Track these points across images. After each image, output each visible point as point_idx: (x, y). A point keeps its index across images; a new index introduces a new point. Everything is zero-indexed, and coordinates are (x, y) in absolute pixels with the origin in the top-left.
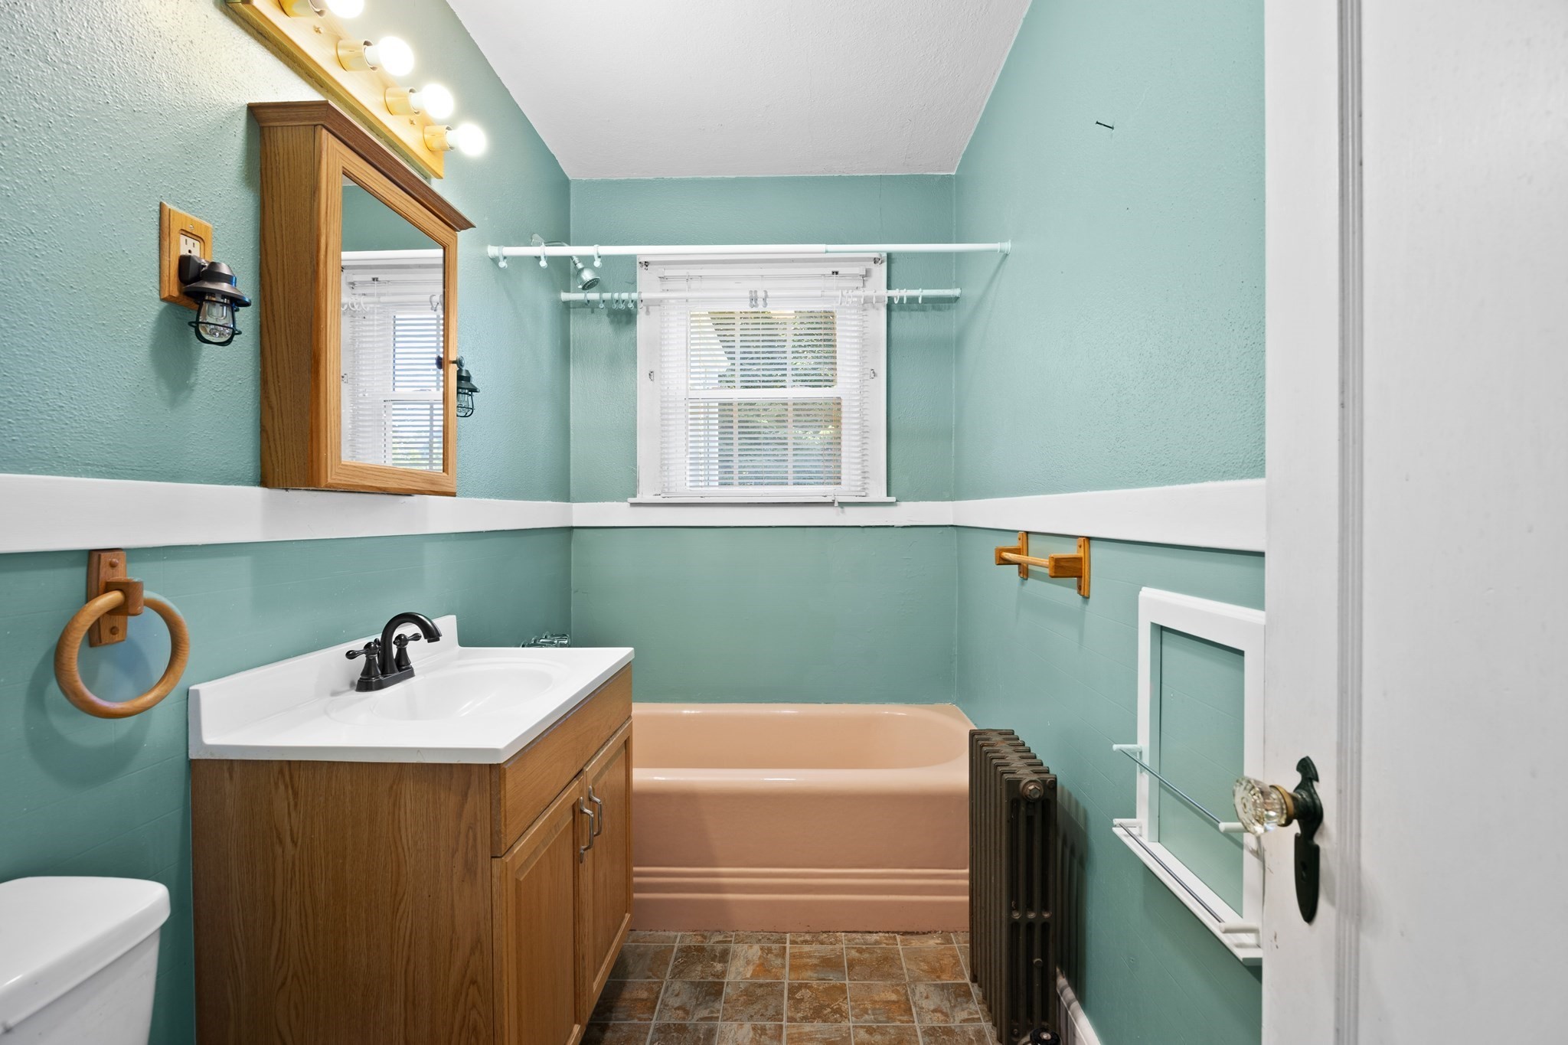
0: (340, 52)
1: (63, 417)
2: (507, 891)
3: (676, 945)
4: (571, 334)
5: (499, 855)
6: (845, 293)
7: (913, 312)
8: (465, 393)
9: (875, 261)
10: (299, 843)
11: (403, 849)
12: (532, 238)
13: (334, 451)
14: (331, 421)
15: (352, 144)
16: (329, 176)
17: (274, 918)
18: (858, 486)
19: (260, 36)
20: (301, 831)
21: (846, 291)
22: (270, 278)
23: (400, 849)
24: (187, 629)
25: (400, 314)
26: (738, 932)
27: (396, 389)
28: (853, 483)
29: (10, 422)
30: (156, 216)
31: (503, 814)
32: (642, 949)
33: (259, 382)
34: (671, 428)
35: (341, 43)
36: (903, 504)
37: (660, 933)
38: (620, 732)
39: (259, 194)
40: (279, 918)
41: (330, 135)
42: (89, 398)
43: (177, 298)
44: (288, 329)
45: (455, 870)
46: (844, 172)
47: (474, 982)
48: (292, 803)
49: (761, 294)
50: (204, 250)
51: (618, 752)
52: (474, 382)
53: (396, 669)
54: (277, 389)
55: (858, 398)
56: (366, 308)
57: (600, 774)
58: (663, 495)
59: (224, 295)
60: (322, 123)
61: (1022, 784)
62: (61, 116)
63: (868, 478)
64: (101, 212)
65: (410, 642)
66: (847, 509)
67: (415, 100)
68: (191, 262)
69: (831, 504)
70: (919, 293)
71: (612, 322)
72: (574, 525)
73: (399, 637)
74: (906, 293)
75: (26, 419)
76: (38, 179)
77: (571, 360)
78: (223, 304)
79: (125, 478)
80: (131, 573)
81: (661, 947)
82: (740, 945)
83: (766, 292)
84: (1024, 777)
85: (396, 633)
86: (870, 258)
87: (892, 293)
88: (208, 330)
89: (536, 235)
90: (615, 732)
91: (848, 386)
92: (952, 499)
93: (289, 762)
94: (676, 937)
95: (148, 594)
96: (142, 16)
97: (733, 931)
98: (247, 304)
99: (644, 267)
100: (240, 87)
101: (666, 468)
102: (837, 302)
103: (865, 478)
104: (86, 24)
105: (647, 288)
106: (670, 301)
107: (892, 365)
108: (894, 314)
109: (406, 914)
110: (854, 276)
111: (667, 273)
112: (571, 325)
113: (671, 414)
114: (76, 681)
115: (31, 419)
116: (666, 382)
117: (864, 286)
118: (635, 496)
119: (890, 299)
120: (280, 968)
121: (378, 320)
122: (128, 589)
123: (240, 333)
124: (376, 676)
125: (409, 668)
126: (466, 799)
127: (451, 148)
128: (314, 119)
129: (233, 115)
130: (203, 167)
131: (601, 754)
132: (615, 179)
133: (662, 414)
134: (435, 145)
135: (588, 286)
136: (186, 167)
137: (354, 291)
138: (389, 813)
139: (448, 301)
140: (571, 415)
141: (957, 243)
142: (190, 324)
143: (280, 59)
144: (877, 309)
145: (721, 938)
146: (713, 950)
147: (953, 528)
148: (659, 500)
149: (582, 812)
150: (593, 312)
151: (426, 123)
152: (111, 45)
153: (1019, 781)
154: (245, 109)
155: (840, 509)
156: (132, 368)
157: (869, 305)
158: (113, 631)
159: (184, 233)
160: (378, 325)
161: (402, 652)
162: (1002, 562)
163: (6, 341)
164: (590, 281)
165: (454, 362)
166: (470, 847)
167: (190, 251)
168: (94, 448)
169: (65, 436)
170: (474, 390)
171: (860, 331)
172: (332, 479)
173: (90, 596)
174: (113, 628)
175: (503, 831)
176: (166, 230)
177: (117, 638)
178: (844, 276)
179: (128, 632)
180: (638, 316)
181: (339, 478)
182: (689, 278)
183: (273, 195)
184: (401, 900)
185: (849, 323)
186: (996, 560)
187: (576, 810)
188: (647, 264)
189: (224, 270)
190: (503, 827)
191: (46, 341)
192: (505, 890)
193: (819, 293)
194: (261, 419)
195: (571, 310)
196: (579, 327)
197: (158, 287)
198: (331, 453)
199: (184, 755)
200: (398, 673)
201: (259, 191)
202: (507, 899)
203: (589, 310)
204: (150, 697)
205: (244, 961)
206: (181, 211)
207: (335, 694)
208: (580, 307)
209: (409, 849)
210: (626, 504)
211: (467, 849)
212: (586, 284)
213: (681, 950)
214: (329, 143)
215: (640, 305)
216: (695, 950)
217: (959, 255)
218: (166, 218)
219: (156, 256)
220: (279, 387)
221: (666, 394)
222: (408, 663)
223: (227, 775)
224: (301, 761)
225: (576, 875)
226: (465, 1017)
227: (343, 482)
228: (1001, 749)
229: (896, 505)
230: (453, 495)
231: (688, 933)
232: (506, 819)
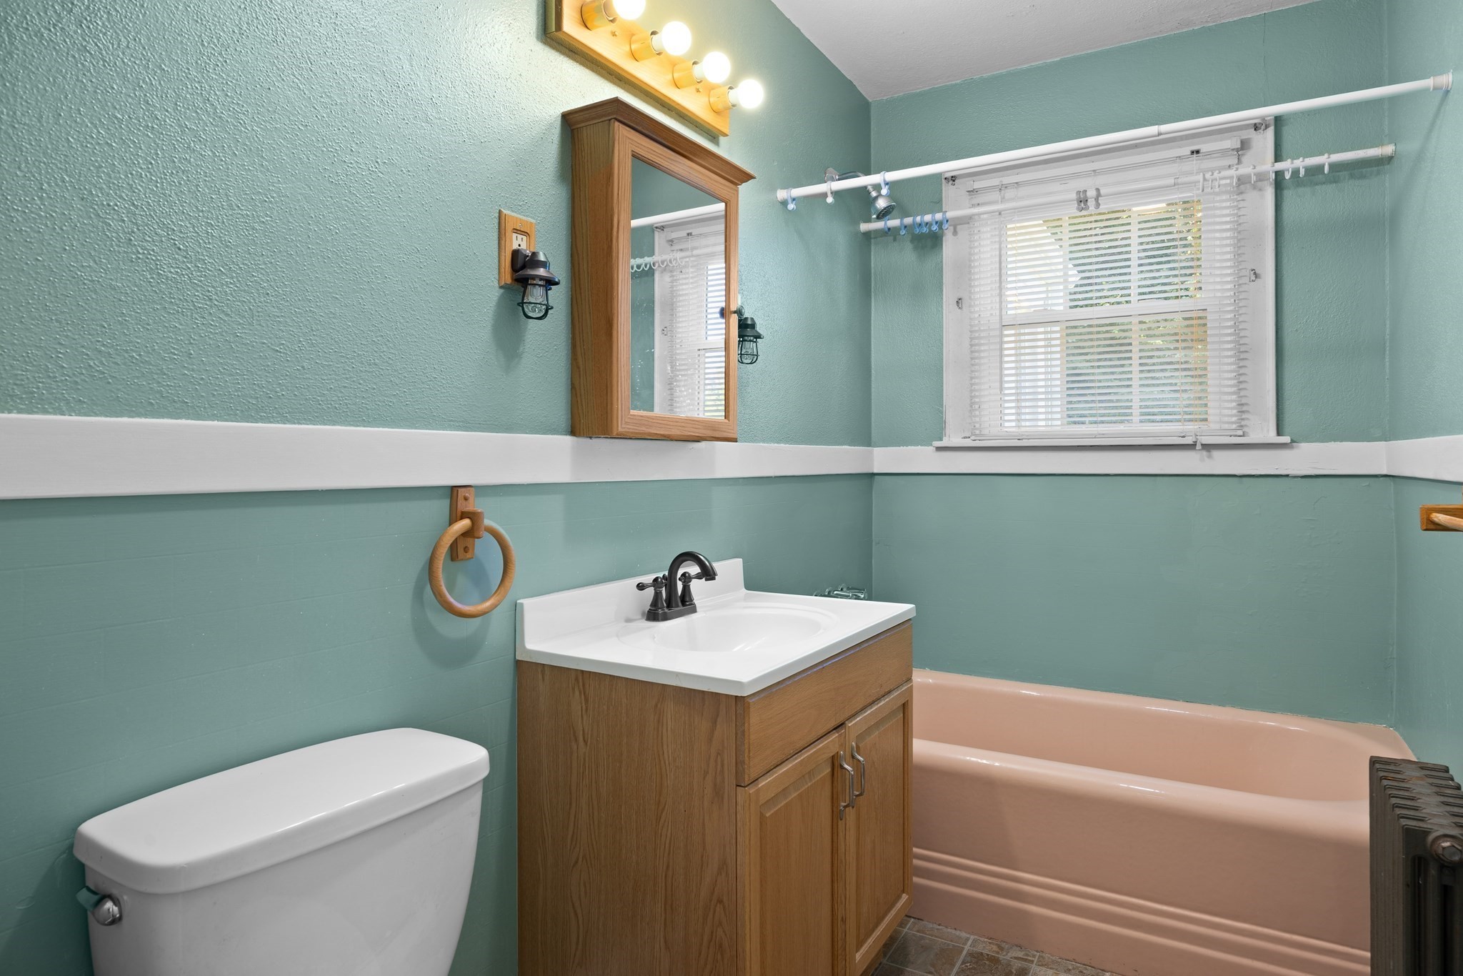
0: (633, 47)
1: (436, 386)
2: (750, 821)
3: (967, 948)
4: (872, 265)
5: (742, 785)
6: (1208, 176)
7: (1318, 187)
8: (750, 341)
9: (1256, 127)
10: (589, 743)
11: (665, 763)
12: (825, 173)
13: (624, 403)
14: (621, 377)
15: (640, 128)
16: (620, 161)
17: (571, 804)
18: (1233, 423)
19: (571, 53)
20: (590, 732)
21: (1210, 173)
22: (578, 257)
23: (662, 762)
24: (513, 552)
25: (710, 264)
26: (1044, 955)
27: (709, 338)
28: (1226, 419)
29: (405, 392)
30: (497, 221)
31: (746, 746)
32: (927, 941)
33: (570, 346)
34: (982, 361)
35: (634, 38)
36: (1304, 446)
37: (949, 930)
38: (895, 694)
39: (570, 187)
40: (574, 805)
41: (621, 125)
42: (452, 370)
43: (511, 284)
44: (590, 299)
45: (706, 792)
46: (1207, 22)
47: (720, 901)
48: (584, 707)
49: (1091, 193)
50: (529, 244)
51: (892, 714)
52: (759, 329)
53: (680, 604)
54: (583, 351)
55: (1232, 308)
56: (682, 262)
57: (869, 731)
58: (973, 438)
59: (541, 278)
60: (614, 116)
61: (1431, 838)
62: (435, 159)
63: (1248, 412)
64: (461, 226)
65: (693, 580)
66: (1216, 453)
67: (698, 71)
68: (520, 255)
69: (1192, 447)
70: (1324, 160)
71: (916, 248)
72: (875, 471)
73: (684, 575)
74: (1301, 163)
75: (414, 389)
76: (422, 210)
77: (873, 294)
78: (540, 286)
79: (475, 431)
80: (476, 505)
81: (948, 945)
82: (1044, 969)
83: (1098, 190)
84: (1435, 828)
85: (680, 572)
86: (1248, 125)
87: (1280, 166)
88: (530, 308)
89: (831, 169)
90: (889, 692)
91: (1219, 294)
92: (1385, 438)
93: (582, 671)
94: (968, 939)
95: (487, 522)
96: (487, 66)
97: (1037, 951)
98: (557, 283)
99: (951, 182)
100: (556, 101)
101: (977, 406)
102: (1198, 189)
103: (1243, 412)
104: (450, 86)
105: (955, 206)
106: (982, 216)
107: (1285, 260)
108: (1288, 194)
109: (666, 824)
110: (1223, 153)
111: (977, 185)
112: (872, 257)
113: (983, 344)
114: (441, 586)
115: (417, 389)
116: (977, 309)
117: (1239, 162)
118: (941, 440)
119: (1279, 175)
120: (574, 848)
121: (692, 272)
122: (474, 517)
123: (552, 308)
124: (662, 609)
125: (692, 604)
126: (716, 726)
127: (734, 106)
128: (609, 115)
129: (551, 125)
130: (529, 174)
131: (869, 712)
132: (918, 91)
133: (972, 345)
134: (720, 106)
135: (883, 215)
136: (517, 177)
137: (673, 248)
138: (654, 729)
139: (730, 254)
140: (873, 352)
141: (1390, 84)
142: (518, 304)
143: (587, 67)
144: (1260, 190)
145: (1020, 954)
146: (1009, 965)
147: (1388, 479)
148: (968, 443)
149: (842, 767)
150: (895, 240)
151: (711, 88)
152: (467, 96)
153: (1426, 833)
154: (560, 118)
155: (1205, 453)
156: (480, 344)
157: (1248, 186)
158: (466, 549)
159: (515, 231)
160: (692, 278)
161: (686, 589)
162: (1432, 527)
163: (403, 333)
164: (885, 208)
165: (735, 312)
166: (718, 772)
167: (519, 245)
168: (455, 408)
169: (438, 399)
170: (758, 336)
171: (1233, 222)
172: (622, 428)
173: (452, 521)
174: (466, 547)
175: (747, 762)
176: (503, 232)
177: (468, 555)
178: (1209, 154)
179: (475, 551)
180: (944, 238)
181: (628, 426)
182: (1002, 188)
183: (580, 186)
184: (663, 809)
185: (1218, 212)
186: (1422, 523)
187: (835, 763)
188: (953, 178)
189: (542, 258)
190: (747, 758)
191: (426, 330)
192: (748, 820)
193: (1171, 181)
194: (571, 378)
195: (872, 241)
196: (878, 259)
197: (497, 276)
198: (622, 404)
199: (513, 656)
200: (681, 608)
201: (570, 184)
202: (750, 829)
203: (891, 238)
204: (488, 604)
205: (550, 836)
206: (513, 214)
207: (628, 620)
208: (881, 237)
209: (669, 764)
210: (931, 448)
211: (716, 773)
212: (880, 213)
213: (970, 954)
214: (621, 132)
215: (945, 226)
216: (988, 959)
217: (1393, 100)
218: (503, 222)
219: (497, 254)
220: (584, 349)
221: (977, 322)
222: (691, 600)
223: (540, 676)
224: (590, 672)
225: (835, 831)
226: (712, 932)
227: (631, 431)
228: (1413, 787)
229: (1292, 448)
230: (735, 440)
231: (982, 939)
232: (749, 751)
